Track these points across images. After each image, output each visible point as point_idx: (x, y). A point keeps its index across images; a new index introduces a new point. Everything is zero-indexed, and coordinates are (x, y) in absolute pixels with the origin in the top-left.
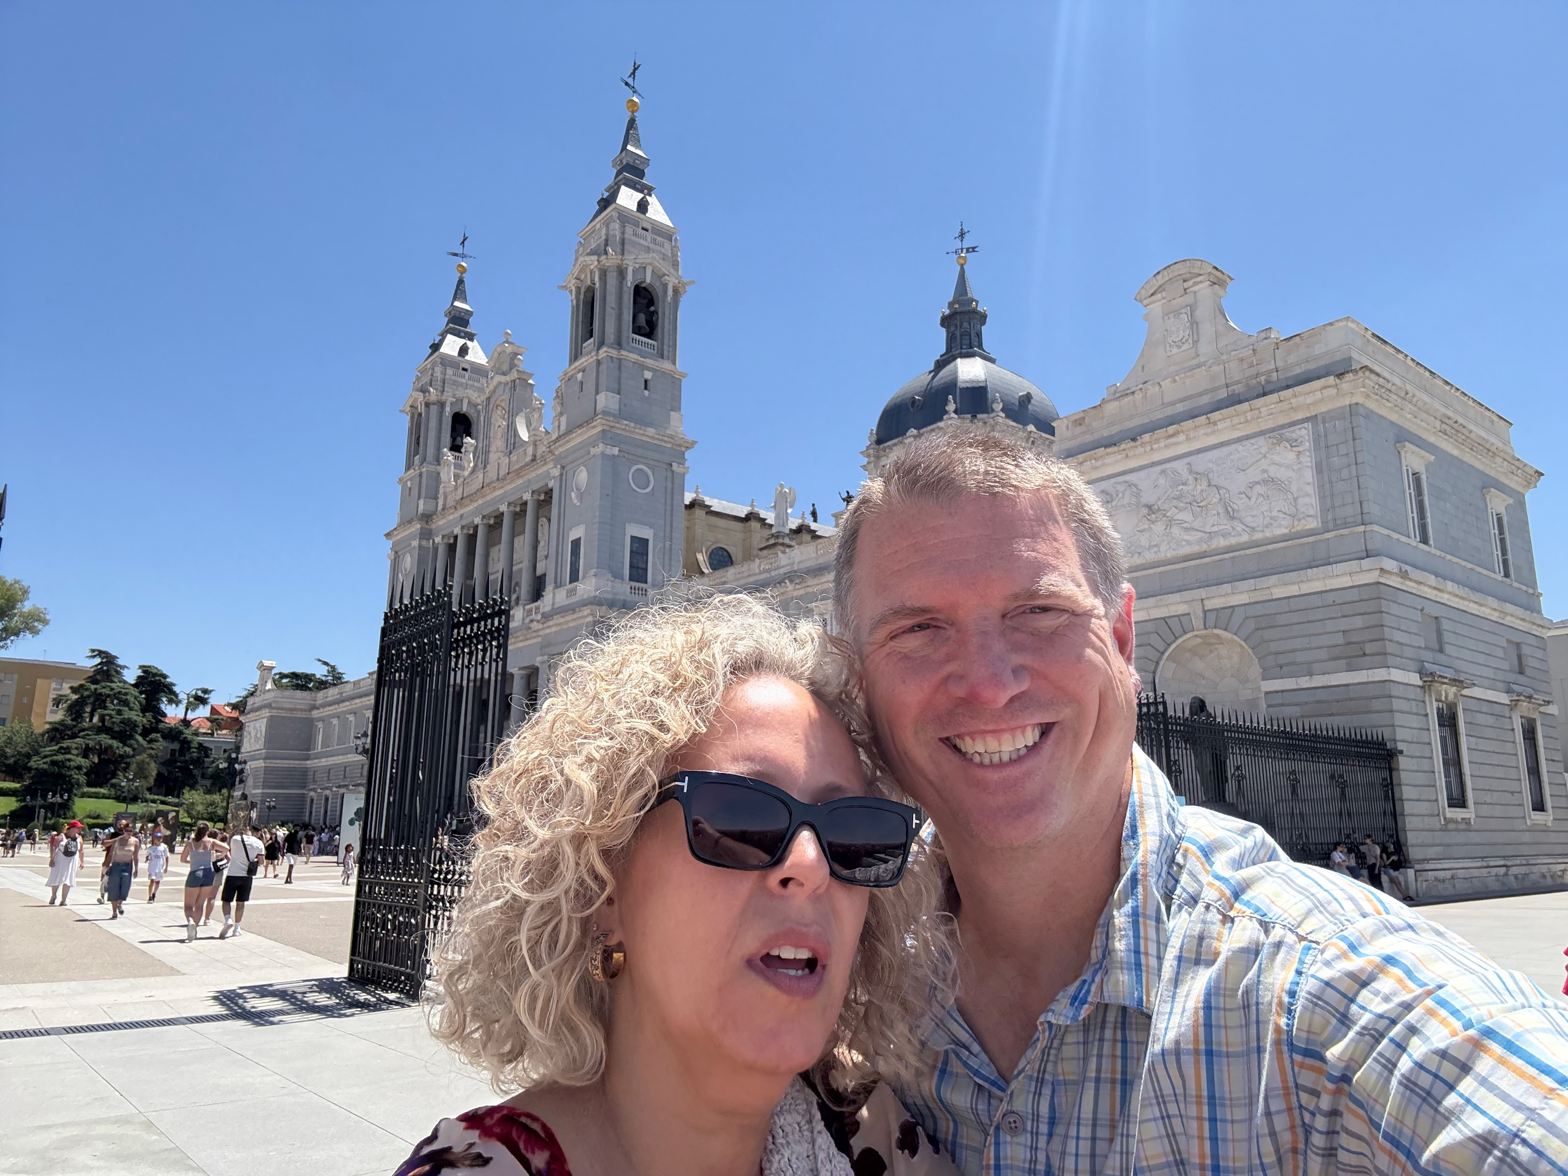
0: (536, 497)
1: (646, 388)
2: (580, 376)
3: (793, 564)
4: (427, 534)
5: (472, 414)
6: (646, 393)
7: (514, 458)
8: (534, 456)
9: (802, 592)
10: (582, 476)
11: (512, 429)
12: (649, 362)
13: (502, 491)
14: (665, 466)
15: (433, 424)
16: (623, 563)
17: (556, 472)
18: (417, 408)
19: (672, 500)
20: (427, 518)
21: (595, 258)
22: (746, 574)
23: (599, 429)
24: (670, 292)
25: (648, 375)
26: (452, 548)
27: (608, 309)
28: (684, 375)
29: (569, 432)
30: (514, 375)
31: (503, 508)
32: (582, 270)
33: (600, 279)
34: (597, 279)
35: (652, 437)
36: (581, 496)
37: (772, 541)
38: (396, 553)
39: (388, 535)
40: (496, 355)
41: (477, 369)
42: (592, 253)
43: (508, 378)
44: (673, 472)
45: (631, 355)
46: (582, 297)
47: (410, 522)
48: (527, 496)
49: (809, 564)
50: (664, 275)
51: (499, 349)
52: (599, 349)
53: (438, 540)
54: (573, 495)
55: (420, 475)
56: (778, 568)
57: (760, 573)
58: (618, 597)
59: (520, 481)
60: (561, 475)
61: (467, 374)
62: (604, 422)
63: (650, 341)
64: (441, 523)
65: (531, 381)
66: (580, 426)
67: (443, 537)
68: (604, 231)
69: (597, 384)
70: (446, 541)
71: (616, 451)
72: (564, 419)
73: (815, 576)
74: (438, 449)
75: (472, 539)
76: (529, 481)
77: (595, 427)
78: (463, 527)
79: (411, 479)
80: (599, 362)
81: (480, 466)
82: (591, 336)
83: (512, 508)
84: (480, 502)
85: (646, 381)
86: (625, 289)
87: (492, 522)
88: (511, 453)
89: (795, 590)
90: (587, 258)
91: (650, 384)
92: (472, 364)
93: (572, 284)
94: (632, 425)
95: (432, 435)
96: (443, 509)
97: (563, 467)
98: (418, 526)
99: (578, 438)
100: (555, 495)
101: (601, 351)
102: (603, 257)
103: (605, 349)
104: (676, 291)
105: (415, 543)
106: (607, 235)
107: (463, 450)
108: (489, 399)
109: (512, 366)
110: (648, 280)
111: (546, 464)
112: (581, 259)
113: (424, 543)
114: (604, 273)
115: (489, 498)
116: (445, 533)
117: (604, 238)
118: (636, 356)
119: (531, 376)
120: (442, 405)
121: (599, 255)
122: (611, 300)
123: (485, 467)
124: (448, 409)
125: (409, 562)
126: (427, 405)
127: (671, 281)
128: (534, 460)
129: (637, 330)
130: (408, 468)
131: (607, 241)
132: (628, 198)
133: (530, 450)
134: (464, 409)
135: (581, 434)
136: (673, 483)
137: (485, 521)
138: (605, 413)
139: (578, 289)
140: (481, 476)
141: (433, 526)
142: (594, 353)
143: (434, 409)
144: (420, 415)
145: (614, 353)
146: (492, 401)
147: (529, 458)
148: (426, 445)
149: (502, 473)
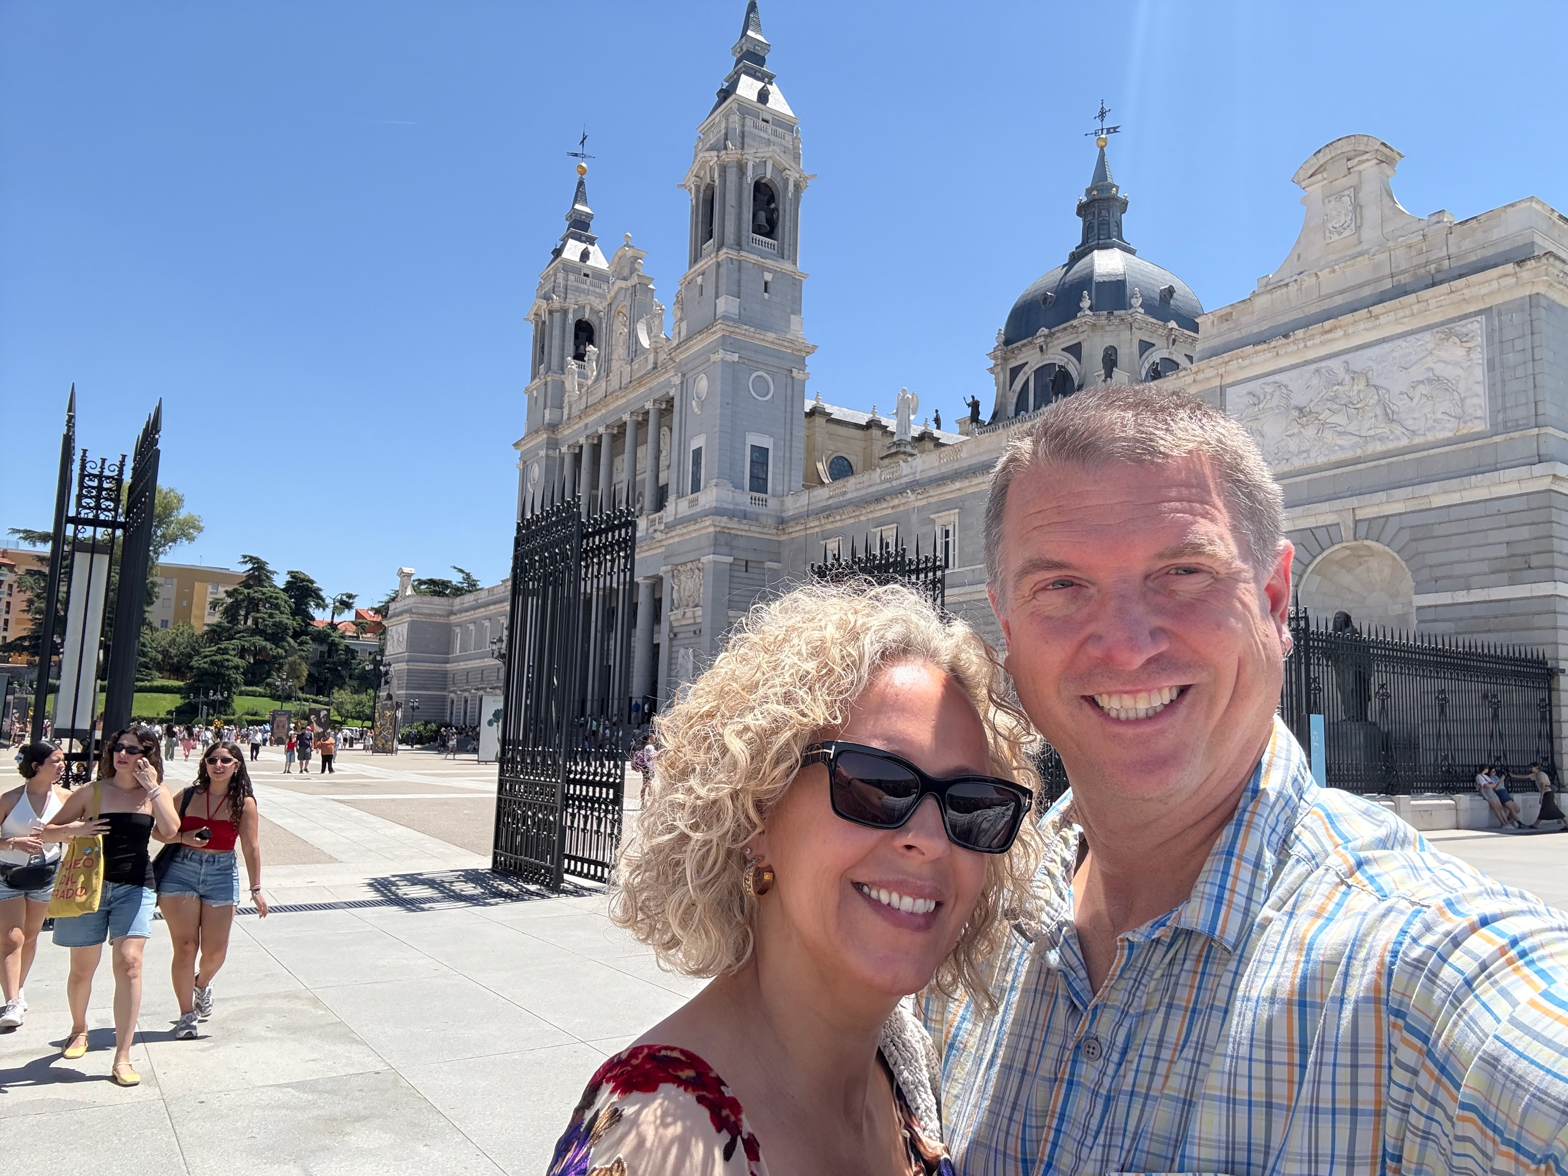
0: (657, 406)
1: (766, 291)
2: (699, 280)
3: (915, 473)
4: (553, 444)
5: (594, 322)
6: (766, 295)
7: (636, 366)
8: (656, 363)
9: (924, 502)
10: (703, 384)
11: (633, 335)
12: (769, 263)
13: (624, 400)
14: (785, 372)
15: (557, 332)
16: (743, 472)
17: (677, 380)
18: (540, 316)
19: (792, 407)
20: (553, 427)
21: (714, 153)
22: (866, 484)
23: (719, 335)
24: (791, 188)
25: (768, 277)
26: (577, 458)
27: (728, 209)
28: (805, 276)
29: (689, 338)
30: (634, 280)
31: (626, 417)
32: (702, 167)
33: (720, 175)
34: (716, 176)
35: (772, 343)
36: (702, 404)
37: (893, 450)
38: (525, 462)
39: (516, 445)
40: (617, 259)
41: (599, 276)
42: (711, 149)
43: (629, 283)
44: (793, 378)
45: (751, 256)
46: (701, 195)
47: (537, 432)
48: (649, 405)
49: (932, 473)
50: (785, 169)
51: (619, 254)
52: (718, 250)
53: (564, 449)
54: (694, 403)
55: (546, 384)
56: (900, 477)
57: (882, 483)
58: (738, 507)
59: (642, 390)
60: (682, 383)
61: (588, 280)
62: (724, 327)
63: (770, 241)
64: (566, 432)
65: (651, 286)
66: (700, 332)
67: (569, 447)
68: (723, 125)
69: (717, 287)
70: (571, 451)
71: (735, 357)
72: (684, 325)
73: (938, 485)
74: (563, 358)
75: (596, 449)
76: (651, 389)
77: (715, 332)
78: (587, 437)
79: (536, 389)
80: (718, 265)
81: (603, 374)
82: (711, 237)
83: (634, 418)
84: (604, 411)
85: (766, 283)
86: (745, 185)
87: (615, 431)
88: (632, 360)
89: (917, 500)
90: (707, 154)
91: (770, 286)
92: (594, 269)
93: (691, 182)
94: (752, 329)
95: (556, 342)
96: (568, 419)
97: (684, 375)
98: (545, 436)
99: (698, 345)
100: (677, 403)
101: (720, 253)
102: (723, 152)
103: (724, 250)
104: (797, 186)
105: (542, 453)
106: (727, 128)
107: (586, 359)
108: (610, 305)
109: (633, 271)
110: (769, 176)
111: (667, 371)
112: (701, 155)
113: (551, 452)
114: (723, 169)
115: (611, 407)
116: (571, 442)
117: (723, 132)
118: (755, 257)
119: (651, 280)
120: (565, 312)
121: (719, 151)
122: (731, 198)
123: (608, 376)
124: (570, 316)
125: (536, 472)
126: (551, 312)
127: (793, 176)
128: (655, 368)
129: (757, 229)
130: (534, 377)
131: (726, 134)
132: (748, 88)
133: (651, 357)
134: (587, 317)
135: (701, 340)
136: (793, 390)
137: (609, 431)
138: (725, 318)
139: (698, 187)
140: (604, 385)
141: (559, 436)
142: (713, 255)
143: (557, 316)
144: (544, 323)
145: (733, 254)
146: (614, 307)
147: (650, 366)
148: (550, 354)
149: (624, 382)
